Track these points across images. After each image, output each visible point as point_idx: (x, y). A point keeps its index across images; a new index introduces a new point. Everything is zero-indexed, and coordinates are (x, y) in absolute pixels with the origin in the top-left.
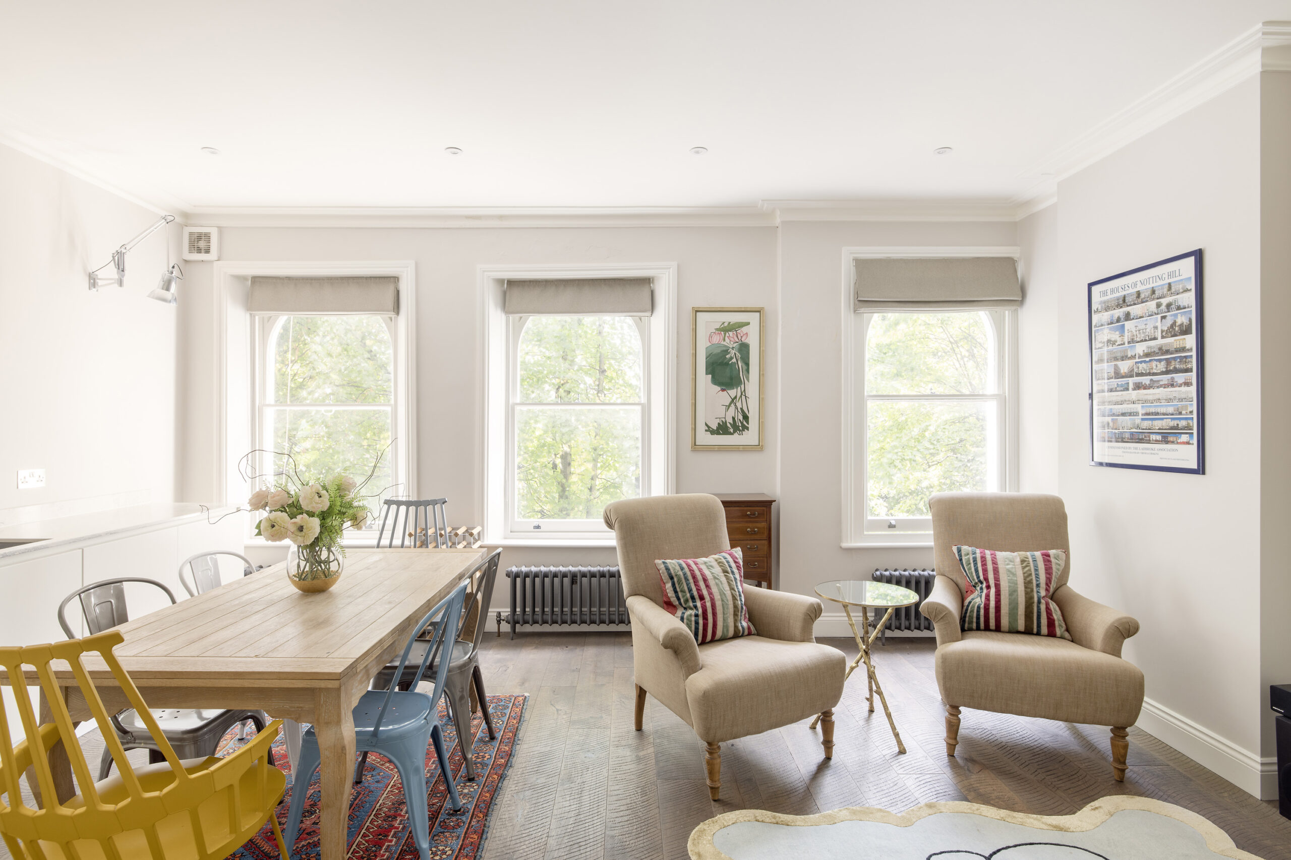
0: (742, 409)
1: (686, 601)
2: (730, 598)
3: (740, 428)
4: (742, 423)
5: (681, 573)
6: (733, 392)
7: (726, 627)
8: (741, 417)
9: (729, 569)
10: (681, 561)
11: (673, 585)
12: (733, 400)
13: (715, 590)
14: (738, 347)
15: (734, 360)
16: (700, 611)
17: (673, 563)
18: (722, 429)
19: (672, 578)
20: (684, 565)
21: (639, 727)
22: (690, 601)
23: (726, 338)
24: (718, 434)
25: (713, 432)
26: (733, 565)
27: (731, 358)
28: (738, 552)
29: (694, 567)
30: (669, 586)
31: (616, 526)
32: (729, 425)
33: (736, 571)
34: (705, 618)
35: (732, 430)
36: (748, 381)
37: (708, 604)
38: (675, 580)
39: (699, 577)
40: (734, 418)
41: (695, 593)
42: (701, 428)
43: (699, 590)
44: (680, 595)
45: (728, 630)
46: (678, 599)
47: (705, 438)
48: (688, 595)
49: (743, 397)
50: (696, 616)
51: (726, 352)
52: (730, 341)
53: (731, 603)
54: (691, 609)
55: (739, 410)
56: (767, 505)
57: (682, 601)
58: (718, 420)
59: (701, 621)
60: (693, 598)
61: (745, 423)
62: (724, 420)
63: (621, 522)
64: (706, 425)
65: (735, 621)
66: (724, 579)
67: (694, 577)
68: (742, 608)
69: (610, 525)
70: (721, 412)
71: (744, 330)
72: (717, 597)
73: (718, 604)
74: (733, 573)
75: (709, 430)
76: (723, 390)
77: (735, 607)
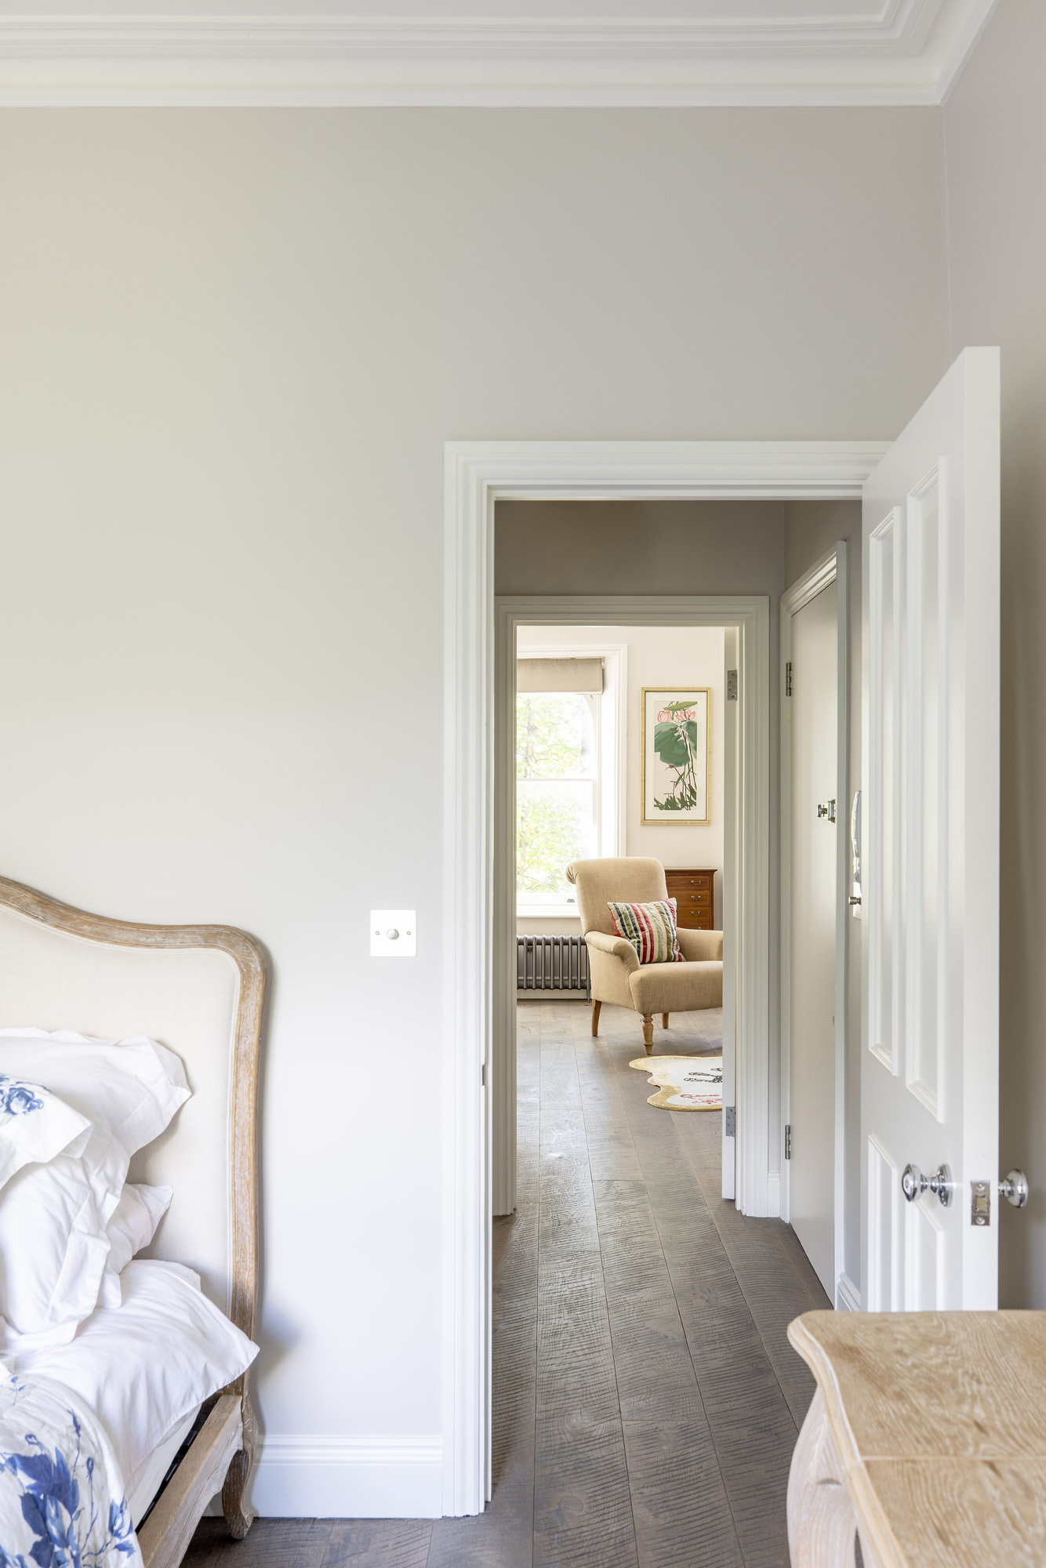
0: (689, 785)
1: (631, 932)
2: (664, 931)
3: (688, 804)
4: (690, 799)
5: (627, 912)
6: (681, 769)
7: (661, 952)
8: (689, 793)
9: (664, 911)
10: (628, 904)
11: (621, 920)
12: (681, 776)
13: (652, 925)
14: (686, 726)
15: (682, 738)
16: (641, 938)
17: (621, 906)
18: (671, 804)
19: (620, 915)
20: (630, 906)
21: (595, 1034)
22: (634, 932)
23: (675, 717)
24: (667, 809)
25: (661, 807)
26: (668, 909)
27: (679, 736)
28: (674, 901)
29: (638, 908)
30: (618, 921)
31: (577, 880)
32: (677, 801)
33: (670, 913)
34: (645, 944)
35: (680, 806)
36: (696, 758)
37: (648, 934)
38: (623, 916)
39: (641, 915)
40: (682, 794)
41: (638, 926)
42: (650, 803)
43: (640, 924)
44: (626, 928)
45: (662, 955)
46: (625, 931)
47: (653, 813)
48: (633, 928)
49: (691, 774)
50: (639, 942)
51: (675, 730)
52: (678, 720)
53: (665, 934)
54: (635, 938)
55: (687, 786)
56: (710, 873)
57: (628, 932)
58: (667, 797)
59: (642, 946)
60: (636, 930)
61: (692, 798)
62: (672, 795)
63: (580, 875)
64: (655, 800)
65: (668, 949)
66: (660, 918)
67: (637, 915)
68: (674, 940)
69: (571, 880)
70: (669, 788)
71: (692, 709)
72: (654, 930)
73: (655, 934)
74: (667, 914)
75: (658, 805)
76: (671, 767)
77: (668, 938)
